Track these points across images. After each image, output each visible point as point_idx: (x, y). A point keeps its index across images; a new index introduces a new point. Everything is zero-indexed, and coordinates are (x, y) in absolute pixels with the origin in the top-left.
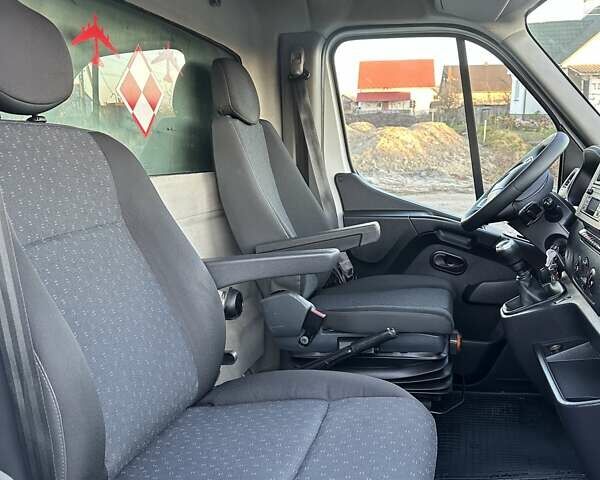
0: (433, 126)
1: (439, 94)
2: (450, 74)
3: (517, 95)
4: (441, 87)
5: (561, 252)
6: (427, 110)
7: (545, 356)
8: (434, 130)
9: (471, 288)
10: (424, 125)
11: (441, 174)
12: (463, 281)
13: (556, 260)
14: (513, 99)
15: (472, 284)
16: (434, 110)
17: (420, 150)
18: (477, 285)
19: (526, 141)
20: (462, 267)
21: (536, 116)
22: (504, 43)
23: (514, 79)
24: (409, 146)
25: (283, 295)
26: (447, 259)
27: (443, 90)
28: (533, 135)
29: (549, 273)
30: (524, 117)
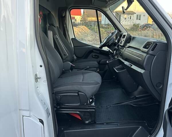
0: (82, 27)
1: (83, 17)
2: (85, 12)
3: (103, 19)
4: (83, 16)
5: (116, 51)
6: (80, 22)
7: (115, 68)
8: (82, 28)
9: (100, 61)
10: (80, 26)
11: (85, 40)
12: (99, 60)
13: (116, 53)
14: (102, 20)
15: (100, 60)
16: (81, 22)
17: (79, 33)
18: (101, 61)
19: (106, 31)
20: (98, 57)
21: (108, 25)
22: (105, 12)
23: (102, 14)
24: (76, 32)
25: (66, 62)
26: (95, 55)
27: (84, 16)
28: (107, 29)
29: (114, 55)
30: (105, 25)
